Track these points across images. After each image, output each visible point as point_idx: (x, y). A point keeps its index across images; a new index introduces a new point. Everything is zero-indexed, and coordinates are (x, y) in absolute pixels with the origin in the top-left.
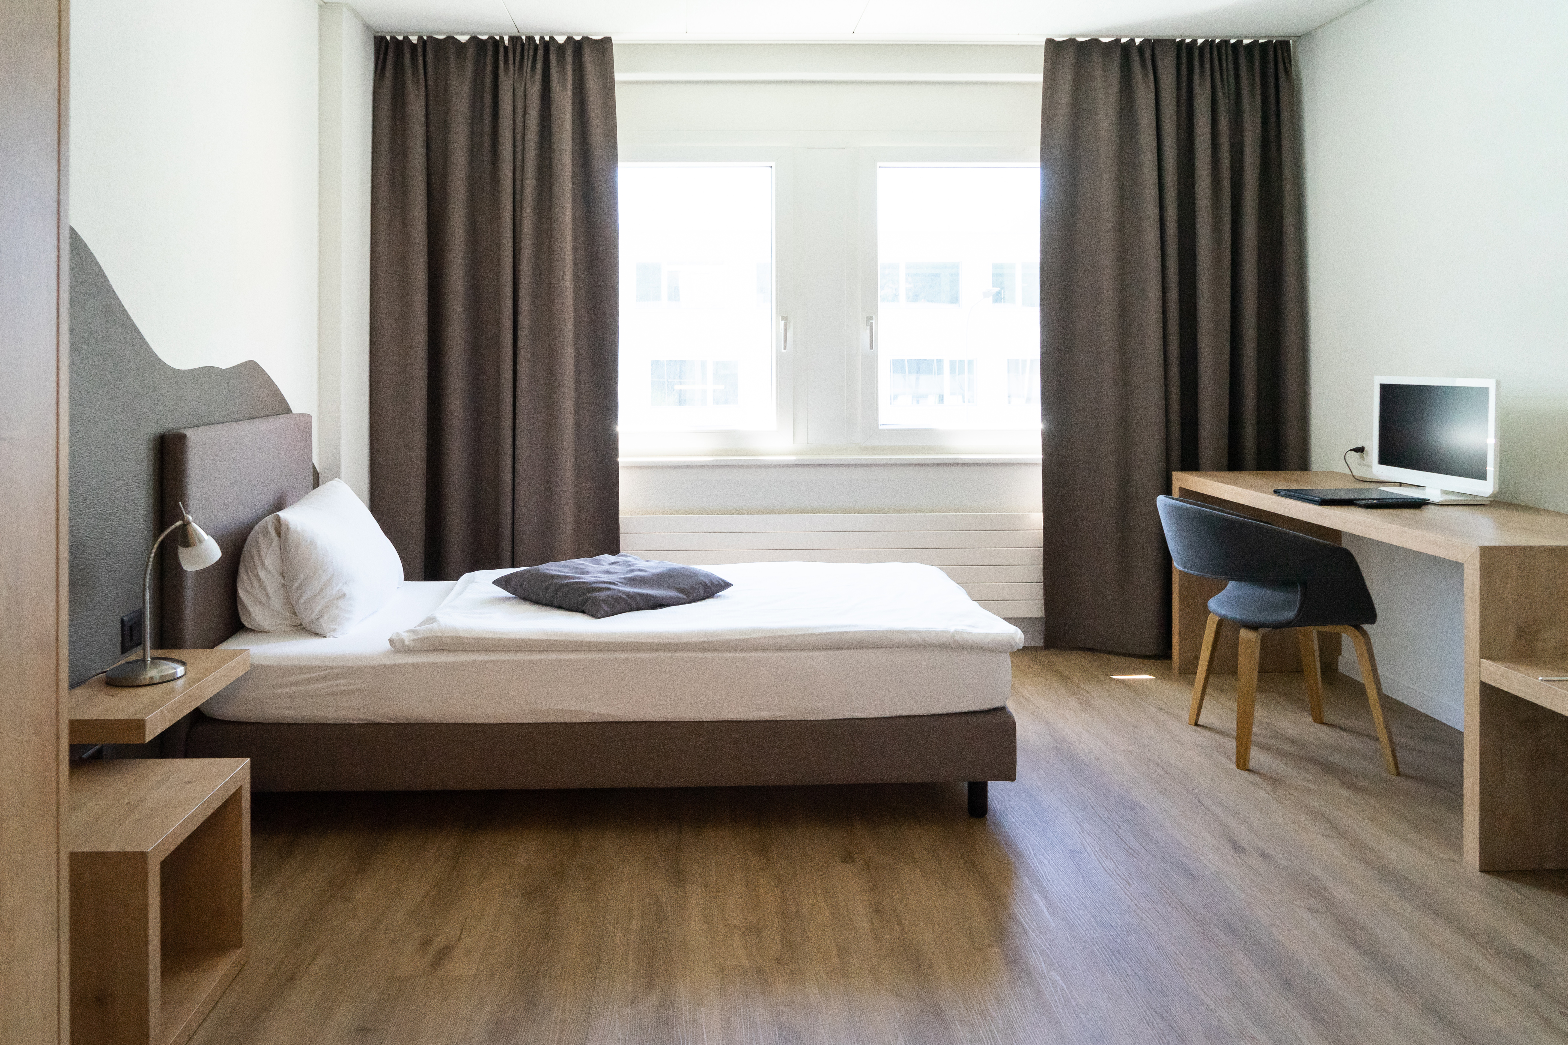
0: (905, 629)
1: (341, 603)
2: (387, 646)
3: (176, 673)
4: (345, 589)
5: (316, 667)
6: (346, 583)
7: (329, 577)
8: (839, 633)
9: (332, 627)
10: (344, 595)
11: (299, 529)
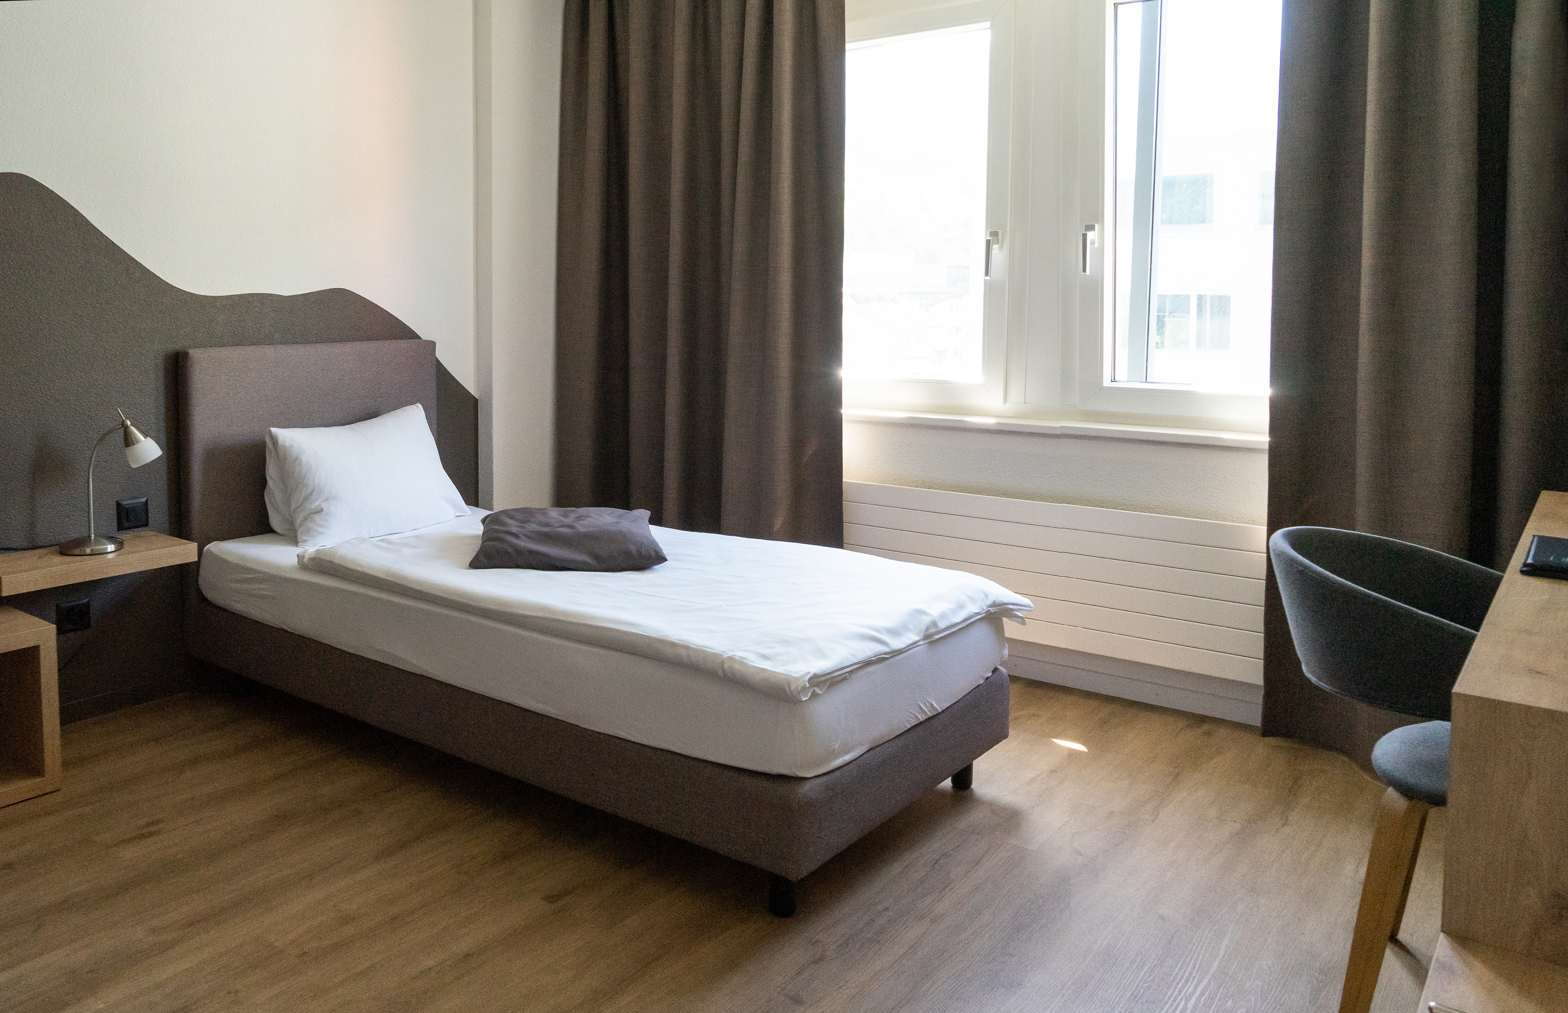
0: (678, 642)
1: (316, 517)
2: (295, 561)
3: (107, 548)
4: (324, 506)
5: (252, 569)
6: (327, 500)
7: (308, 492)
8: (611, 630)
9: (305, 538)
10: (322, 510)
11: (287, 444)
